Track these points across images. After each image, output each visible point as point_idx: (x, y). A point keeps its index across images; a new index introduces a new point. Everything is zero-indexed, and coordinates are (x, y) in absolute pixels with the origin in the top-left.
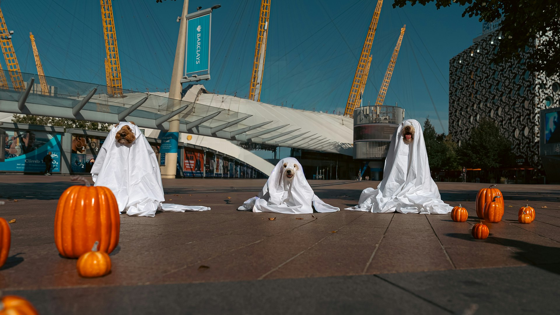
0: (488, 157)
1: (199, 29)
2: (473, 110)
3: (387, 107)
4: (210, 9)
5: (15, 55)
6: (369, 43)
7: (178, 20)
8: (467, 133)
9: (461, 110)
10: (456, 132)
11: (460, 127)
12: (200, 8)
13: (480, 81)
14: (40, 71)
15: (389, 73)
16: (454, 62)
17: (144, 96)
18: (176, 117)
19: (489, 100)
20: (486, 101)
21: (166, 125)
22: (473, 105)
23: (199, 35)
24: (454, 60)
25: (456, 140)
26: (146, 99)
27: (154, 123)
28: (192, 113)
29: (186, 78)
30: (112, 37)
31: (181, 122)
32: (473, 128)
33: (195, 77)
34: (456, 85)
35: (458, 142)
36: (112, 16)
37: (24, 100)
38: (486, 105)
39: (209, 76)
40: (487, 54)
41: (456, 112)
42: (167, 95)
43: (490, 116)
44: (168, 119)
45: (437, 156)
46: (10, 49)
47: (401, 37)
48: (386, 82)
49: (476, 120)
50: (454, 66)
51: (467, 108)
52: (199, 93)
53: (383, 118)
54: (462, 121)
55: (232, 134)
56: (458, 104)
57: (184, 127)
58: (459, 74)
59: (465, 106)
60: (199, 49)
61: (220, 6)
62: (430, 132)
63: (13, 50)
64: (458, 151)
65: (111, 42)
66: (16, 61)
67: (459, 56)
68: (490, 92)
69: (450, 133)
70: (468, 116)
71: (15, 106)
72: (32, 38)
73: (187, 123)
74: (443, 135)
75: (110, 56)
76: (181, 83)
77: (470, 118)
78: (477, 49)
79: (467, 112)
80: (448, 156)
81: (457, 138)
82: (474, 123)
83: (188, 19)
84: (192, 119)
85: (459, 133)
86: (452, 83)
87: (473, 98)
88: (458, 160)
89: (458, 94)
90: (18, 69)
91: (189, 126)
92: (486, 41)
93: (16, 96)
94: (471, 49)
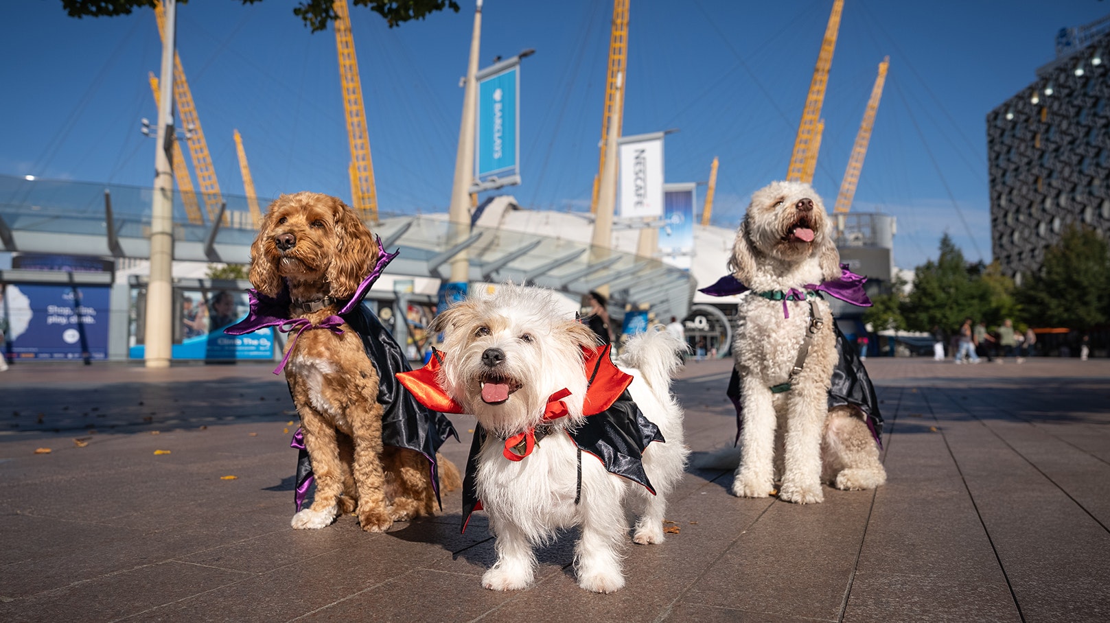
0: (1086, 304)
1: (498, 95)
2: (1044, 210)
3: (859, 215)
4: (515, 59)
5: (212, 169)
6: (817, 95)
7: (461, 84)
8: (1033, 257)
9: (1018, 211)
10: (1008, 257)
11: (1017, 246)
12: (499, 58)
13: (1057, 150)
14: (250, 191)
15: (860, 150)
16: (996, 118)
17: (404, 221)
18: (462, 255)
19: (1080, 189)
20: (1073, 190)
21: (444, 270)
22: (1043, 201)
23: (498, 107)
24: (997, 114)
25: (1010, 272)
26: (409, 225)
27: (424, 267)
28: (493, 247)
29: (477, 185)
30: (359, 125)
31: (471, 263)
32: (1047, 247)
33: (493, 181)
34: (1002, 162)
35: (1014, 276)
36: (359, 90)
37: (212, 240)
38: (1073, 199)
39: (518, 179)
40: (1069, 95)
41: (1005, 215)
42: (445, 217)
43: (1083, 220)
44: (448, 258)
45: (970, 305)
46: (204, 159)
47: (880, 82)
48: (854, 169)
49: (1052, 230)
50: (996, 126)
51: (1030, 206)
52: (506, 211)
53: (852, 236)
54: (1021, 233)
55: (564, 281)
56: (1010, 201)
57: (477, 273)
58: (1007, 140)
59: (1026, 203)
60: (499, 131)
61: (532, 52)
62: (952, 259)
63: (209, 160)
64: (1016, 294)
65: (358, 134)
66: (214, 178)
67: (1007, 107)
68: (1081, 172)
69: (997, 259)
70: (1033, 223)
71: (199, 250)
72: (238, 138)
73: (481, 265)
74: (981, 263)
75: (357, 158)
76: (471, 195)
77: (1037, 226)
78: (1044, 87)
79: (1030, 215)
80: (994, 305)
81: (1011, 268)
82: (1048, 237)
83: (478, 79)
84: (492, 257)
85: (1015, 258)
86: (994, 160)
87: (1041, 187)
88: (1017, 313)
89: (1009, 179)
90: (217, 189)
91: (486, 270)
92: (1067, 70)
93: (200, 233)
94: (1032, 90)
